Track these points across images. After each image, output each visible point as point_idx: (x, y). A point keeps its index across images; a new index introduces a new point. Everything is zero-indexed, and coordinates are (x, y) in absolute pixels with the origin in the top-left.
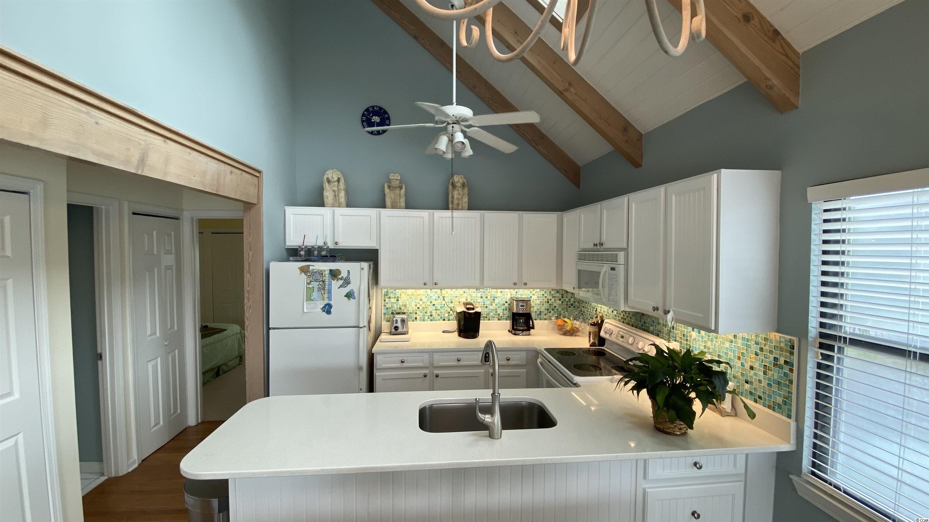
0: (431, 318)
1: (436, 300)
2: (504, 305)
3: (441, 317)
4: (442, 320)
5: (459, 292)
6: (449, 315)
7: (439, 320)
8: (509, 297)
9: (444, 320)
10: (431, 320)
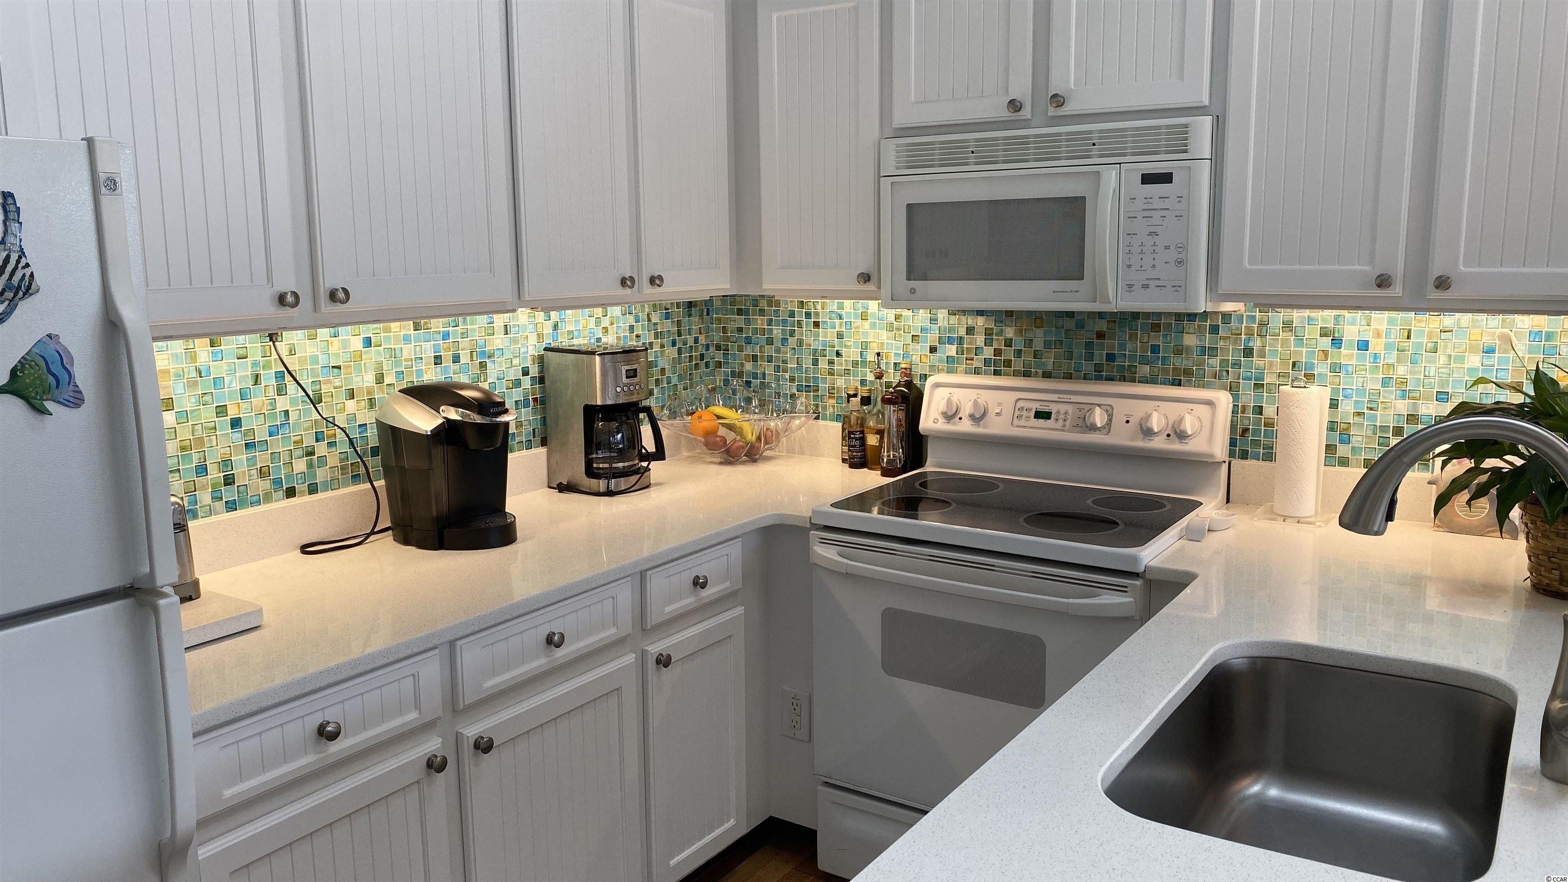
0: (229, 494)
1: (243, 395)
2: (517, 383)
3: (278, 482)
4: (281, 493)
5: (345, 344)
6: (310, 465)
7: (268, 498)
8: (532, 348)
9: (291, 493)
10: (231, 506)
